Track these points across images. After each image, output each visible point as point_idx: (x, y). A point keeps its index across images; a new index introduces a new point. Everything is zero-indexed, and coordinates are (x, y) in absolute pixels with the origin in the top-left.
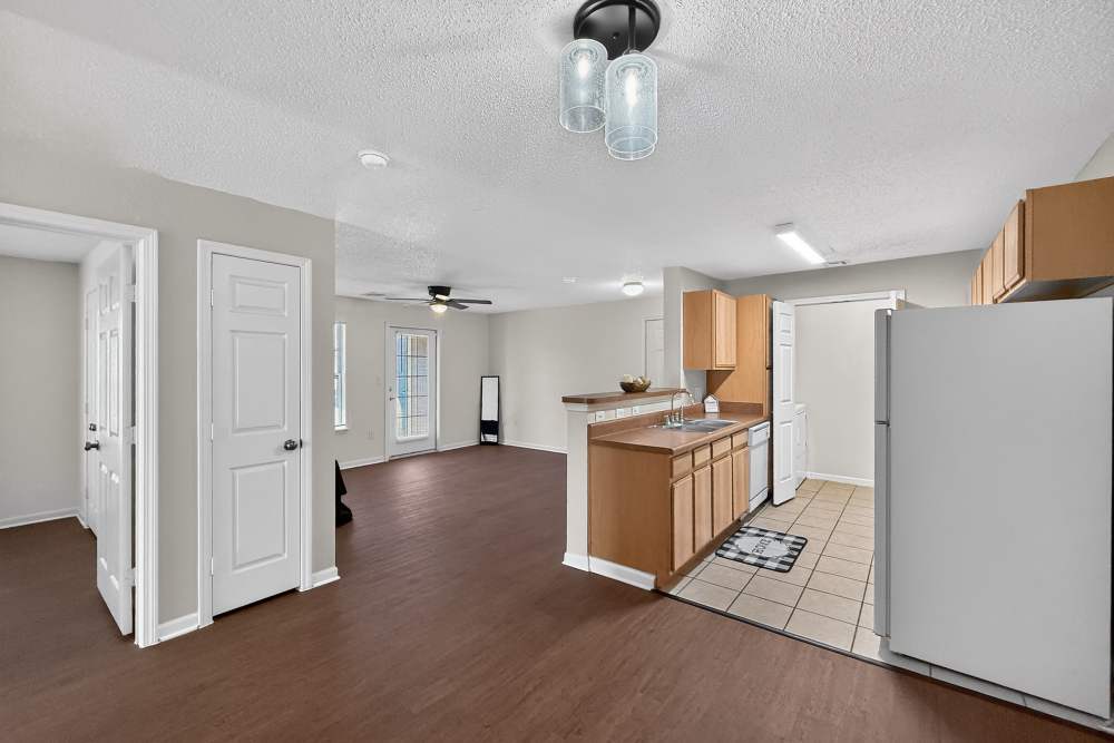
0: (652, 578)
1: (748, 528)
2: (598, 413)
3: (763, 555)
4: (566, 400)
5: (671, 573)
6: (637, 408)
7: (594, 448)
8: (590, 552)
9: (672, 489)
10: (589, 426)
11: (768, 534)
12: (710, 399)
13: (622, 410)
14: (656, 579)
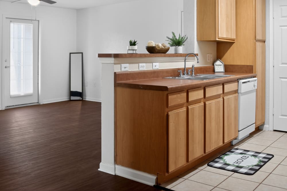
0: (154, 178)
1: (237, 149)
2: (123, 65)
3: (241, 165)
4: (100, 56)
5: (167, 174)
6: (157, 64)
7: (119, 89)
8: (116, 162)
9: (168, 116)
10: (115, 73)
11: (249, 153)
12: (218, 63)
13: (144, 64)
14: (157, 179)
